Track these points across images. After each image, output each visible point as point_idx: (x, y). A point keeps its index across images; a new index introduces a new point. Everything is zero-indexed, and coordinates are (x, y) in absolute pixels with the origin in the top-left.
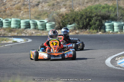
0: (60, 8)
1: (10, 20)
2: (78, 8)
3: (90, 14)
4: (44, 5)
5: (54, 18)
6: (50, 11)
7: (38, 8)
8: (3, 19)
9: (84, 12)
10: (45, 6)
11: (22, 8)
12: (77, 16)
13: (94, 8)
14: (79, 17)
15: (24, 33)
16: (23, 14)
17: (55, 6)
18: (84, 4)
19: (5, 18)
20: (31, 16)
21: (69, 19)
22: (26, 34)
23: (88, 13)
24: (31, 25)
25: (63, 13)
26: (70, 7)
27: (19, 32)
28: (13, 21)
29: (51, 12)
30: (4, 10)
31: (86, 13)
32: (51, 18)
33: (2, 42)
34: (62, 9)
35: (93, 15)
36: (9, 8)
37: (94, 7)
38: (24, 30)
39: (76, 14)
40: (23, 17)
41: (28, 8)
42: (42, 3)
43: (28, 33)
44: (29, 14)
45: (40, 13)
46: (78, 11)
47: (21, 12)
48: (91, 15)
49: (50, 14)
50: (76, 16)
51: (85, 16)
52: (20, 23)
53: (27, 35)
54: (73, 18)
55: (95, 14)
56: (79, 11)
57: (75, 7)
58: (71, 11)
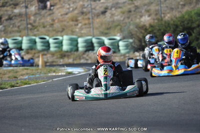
0: (141, 16)
1: (61, 38)
2: (169, 15)
3: (188, 23)
4: (114, 12)
5: (131, 33)
6: (124, 22)
7: (106, 17)
8: (50, 37)
9: (179, 21)
10: (116, 14)
11: (80, 18)
12: (169, 28)
13: (195, 14)
14: (172, 29)
15: (83, 58)
16: (81, 29)
17: (133, 13)
18: (178, 8)
19: (53, 36)
20: (95, 31)
21: (155, 33)
22: (87, 60)
23: (186, 22)
24: (95, 45)
25: (145, 24)
26: (156, 14)
27: (76, 57)
28: (65, 40)
29: (126, 23)
30: (52, 23)
31: (183, 22)
32: (126, 33)
33: (49, 74)
34: (144, 17)
35: (194, 25)
36: (59, 19)
37: (196, 11)
38: (84, 54)
39: (167, 24)
40: (82, 33)
41: (89, 19)
42: (111, 9)
43: (90, 58)
44: (90, 27)
45: (109, 25)
46: (169, 19)
47: (77, 25)
48: (191, 25)
49: (125, 26)
50: (166, 28)
51: (181, 27)
52: (77, 43)
53: (89, 62)
54: (162, 31)
55: (197, 23)
56: (172, 19)
57: (164, 14)
58: (158, 20)
